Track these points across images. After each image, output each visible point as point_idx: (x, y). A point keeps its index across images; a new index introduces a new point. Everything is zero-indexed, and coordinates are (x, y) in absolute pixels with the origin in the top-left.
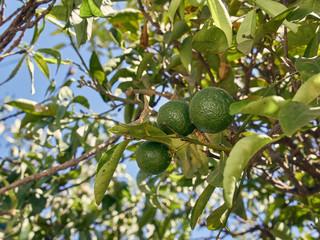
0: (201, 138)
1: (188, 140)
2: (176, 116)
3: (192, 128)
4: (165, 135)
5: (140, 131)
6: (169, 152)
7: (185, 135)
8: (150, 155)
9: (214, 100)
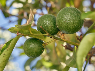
0: (62, 37)
1: (55, 38)
2: (48, 23)
3: (57, 31)
4: (41, 34)
5: (27, 31)
6: (43, 45)
7: (53, 35)
8: (32, 45)
9: (71, 14)
